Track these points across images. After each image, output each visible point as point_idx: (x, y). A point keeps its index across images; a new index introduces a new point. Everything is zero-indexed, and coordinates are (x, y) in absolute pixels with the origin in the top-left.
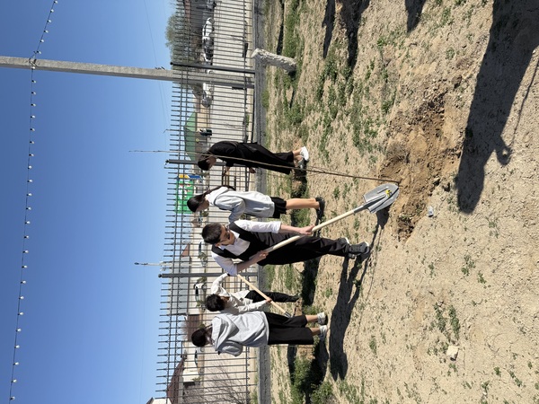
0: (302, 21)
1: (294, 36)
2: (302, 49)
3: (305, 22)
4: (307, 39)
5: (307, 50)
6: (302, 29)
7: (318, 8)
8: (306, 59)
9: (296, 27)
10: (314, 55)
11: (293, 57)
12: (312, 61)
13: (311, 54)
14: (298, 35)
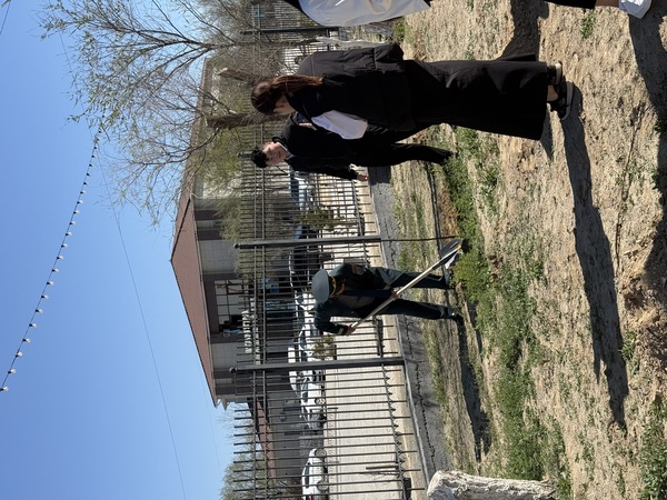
0: (539, 384)
1: (528, 426)
2: (560, 450)
3: (548, 385)
4: (565, 424)
5: (573, 449)
6: (547, 403)
7: (576, 342)
8: (577, 472)
9: (528, 403)
10: (598, 458)
11: (539, 478)
12: (598, 474)
13: (588, 456)
14: (537, 422)
